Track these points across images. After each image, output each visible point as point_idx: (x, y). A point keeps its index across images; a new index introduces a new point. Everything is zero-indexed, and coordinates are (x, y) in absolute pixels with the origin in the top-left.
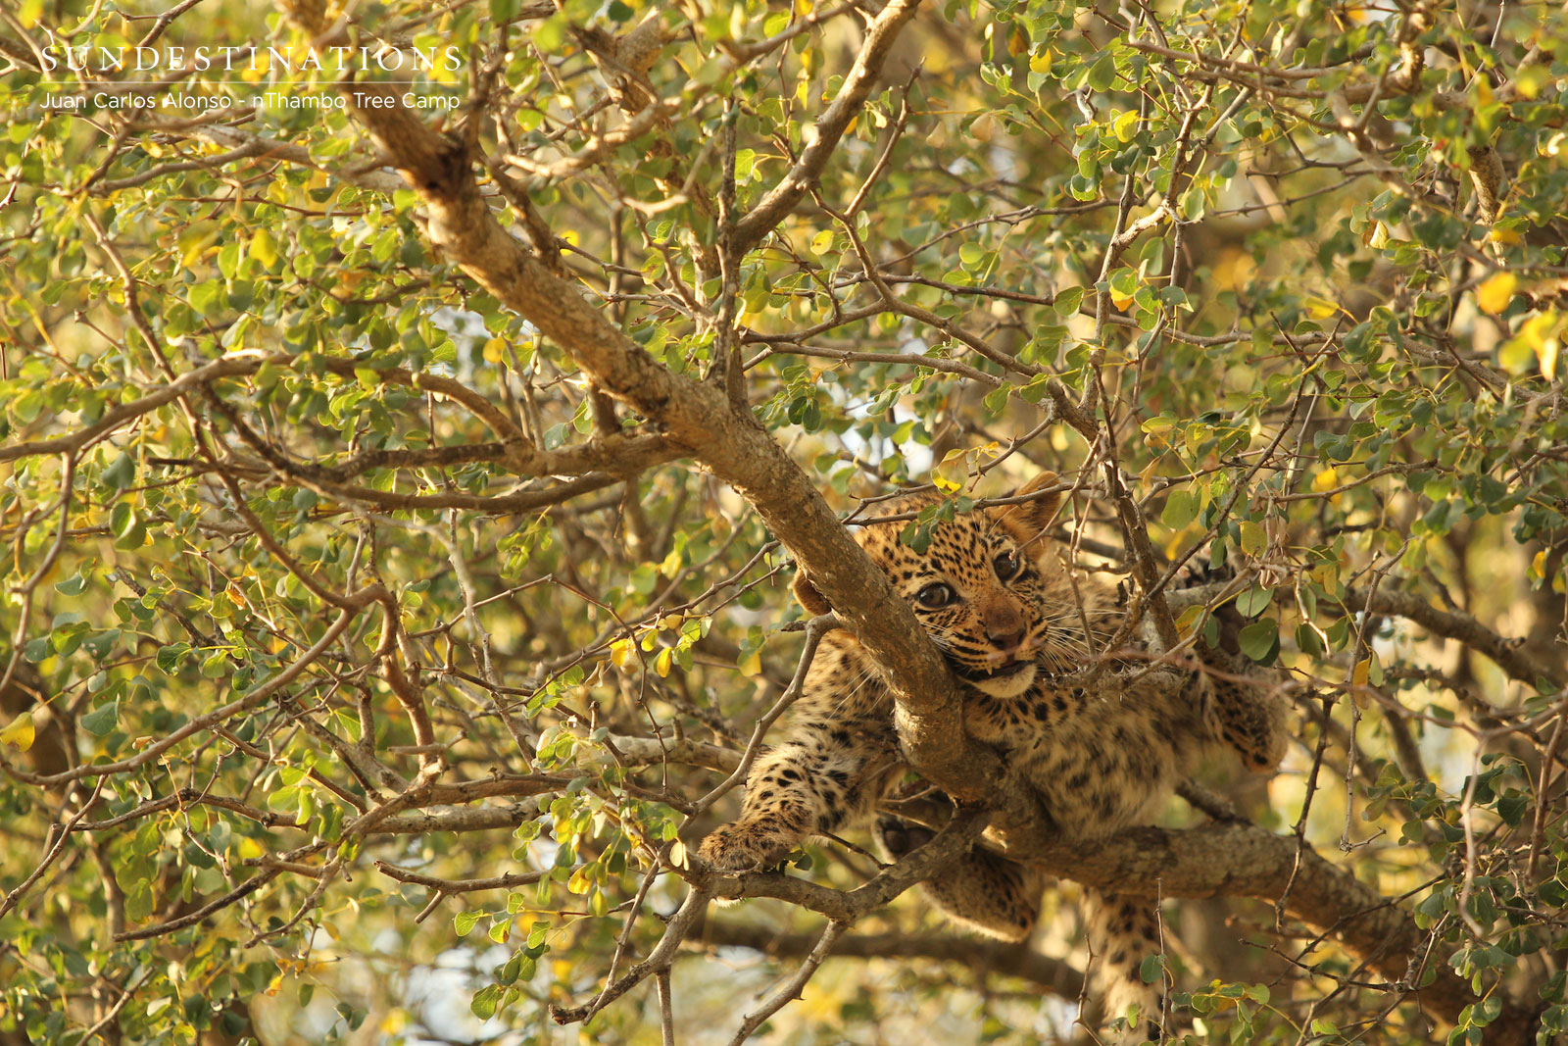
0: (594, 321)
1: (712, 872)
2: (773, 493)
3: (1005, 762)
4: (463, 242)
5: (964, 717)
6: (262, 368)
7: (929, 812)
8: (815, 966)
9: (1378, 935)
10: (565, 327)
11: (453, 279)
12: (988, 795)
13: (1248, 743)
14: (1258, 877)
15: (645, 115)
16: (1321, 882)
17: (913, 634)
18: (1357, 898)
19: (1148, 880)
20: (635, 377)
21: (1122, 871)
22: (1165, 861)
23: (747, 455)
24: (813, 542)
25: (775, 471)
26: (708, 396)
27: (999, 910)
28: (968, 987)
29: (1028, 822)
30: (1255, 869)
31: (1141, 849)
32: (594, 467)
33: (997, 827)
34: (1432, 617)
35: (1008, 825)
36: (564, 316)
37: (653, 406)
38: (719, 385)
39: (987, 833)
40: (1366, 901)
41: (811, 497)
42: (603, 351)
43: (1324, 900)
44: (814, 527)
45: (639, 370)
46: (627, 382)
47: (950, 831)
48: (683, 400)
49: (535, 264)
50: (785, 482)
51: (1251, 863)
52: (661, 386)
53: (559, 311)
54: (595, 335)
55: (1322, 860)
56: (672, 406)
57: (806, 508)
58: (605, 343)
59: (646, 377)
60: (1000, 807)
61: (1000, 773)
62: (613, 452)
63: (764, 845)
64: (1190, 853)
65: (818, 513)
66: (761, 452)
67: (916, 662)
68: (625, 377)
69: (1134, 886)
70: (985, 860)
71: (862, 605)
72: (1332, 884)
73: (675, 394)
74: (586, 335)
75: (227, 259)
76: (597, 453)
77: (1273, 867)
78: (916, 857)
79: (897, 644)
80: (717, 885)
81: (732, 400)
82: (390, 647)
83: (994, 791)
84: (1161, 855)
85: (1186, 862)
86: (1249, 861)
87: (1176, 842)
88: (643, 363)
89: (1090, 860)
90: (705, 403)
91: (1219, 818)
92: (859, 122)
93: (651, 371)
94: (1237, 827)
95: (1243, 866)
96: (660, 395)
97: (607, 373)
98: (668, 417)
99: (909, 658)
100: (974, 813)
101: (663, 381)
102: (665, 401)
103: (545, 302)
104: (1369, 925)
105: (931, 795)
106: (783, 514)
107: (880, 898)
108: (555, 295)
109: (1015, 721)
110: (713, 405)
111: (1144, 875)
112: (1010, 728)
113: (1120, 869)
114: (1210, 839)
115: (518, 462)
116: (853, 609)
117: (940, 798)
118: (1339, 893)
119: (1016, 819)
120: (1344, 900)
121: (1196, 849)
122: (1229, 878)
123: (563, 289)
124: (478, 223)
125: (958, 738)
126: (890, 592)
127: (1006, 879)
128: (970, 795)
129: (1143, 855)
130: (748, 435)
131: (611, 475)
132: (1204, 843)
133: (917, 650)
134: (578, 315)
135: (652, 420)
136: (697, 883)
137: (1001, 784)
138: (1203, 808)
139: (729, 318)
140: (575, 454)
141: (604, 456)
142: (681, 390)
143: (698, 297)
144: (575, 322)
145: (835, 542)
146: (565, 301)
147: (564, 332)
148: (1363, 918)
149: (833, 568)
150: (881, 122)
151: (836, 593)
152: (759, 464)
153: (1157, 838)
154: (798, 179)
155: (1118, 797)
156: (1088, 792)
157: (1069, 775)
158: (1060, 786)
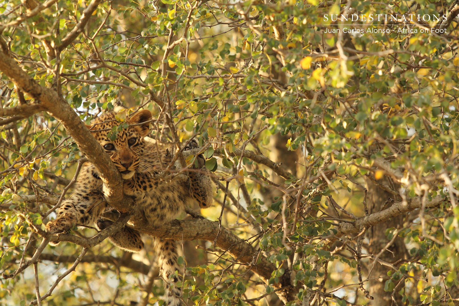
0: (19, 71)
1: (50, 234)
2: (69, 122)
3: (135, 201)
5: (123, 188)
7: (111, 216)
8: (79, 261)
9: (240, 250)
12: (129, 210)
13: (201, 199)
14: (206, 234)
15: (36, 10)
16: (224, 235)
17: (109, 163)
18: (234, 239)
19: (174, 235)
20: (31, 87)
21: (167, 233)
22: (179, 229)
23: (63, 110)
24: (81, 136)
25: (70, 115)
26: (52, 93)
27: (133, 245)
29: (140, 218)
30: (205, 231)
31: (172, 226)
32: (18, 114)
33: (131, 221)
34: (255, 158)
35: (135, 220)
36: (11, 69)
37: (36, 95)
38: (55, 90)
39: (129, 222)
40: (237, 240)
41: (80, 123)
42: (22, 79)
43: (225, 240)
44: (81, 132)
45: (32, 85)
46: (29, 89)
47: (118, 221)
48: (45, 94)
50: (73, 118)
51: (204, 230)
52: (39, 90)
53: (9, 67)
54: (20, 75)
55: (225, 229)
56: (42, 96)
57: (79, 126)
58: (22, 77)
59: (34, 87)
60: (133, 214)
61: (133, 204)
62: (24, 109)
63: (62, 225)
64: (186, 227)
65: (82, 127)
66: (66, 110)
67: (110, 172)
68: (28, 87)
69: (170, 237)
70: (128, 230)
71: (95, 155)
72: (227, 235)
73: (43, 92)
74: (17, 75)
76: (19, 110)
77: (210, 231)
78: (108, 229)
79: (105, 166)
80: (51, 238)
81: (59, 95)
83: (131, 209)
84: (178, 227)
85: (185, 229)
86: (203, 229)
87: (183, 224)
88: (34, 83)
89: (158, 229)
90: (51, 95)
91: (195, 217)
92: (98, 11)
93: (36, 85)
94: (200, 219)
95: (202, 230)
96: (38, 92)
97: (23, 86)
98: (41, 99)
99: (108, 170)
100: (125, 216)
101: (39, 88)
102: (40, 94)
103: (5, 64)
104: (238, 247)
106: (72, 128)
107: (98, 241)
108: (8, 63)
109: (137, 190)
110: (54, 95)
111: (173, 233)
112: (136, 192)
113: (166, 232)
114: (192, 223)
116: (92, 156)
117: (114, 212)
118: (229, 238)
119: (137, 218)
120: (230, 240)
121: (188, 226)
122: (198, 234)
123: (11, 61)
125: (121, 194)
126: (103, 151)
127: (135, 236)
128: (124, 210)
129: (173, 228)
130: (63, 105)
131: (23, 116)
132: (190, 224)
133: (110, 168)
134: (15, 69)
135: (35, 100)
136: (45, 237)
137: (133, 207)
138: (190, 214)
139: (58, 70)
140: (12, 110)
141: (21, 110)
142: (44, 91)
143: (48, 64)
144: (14, 70)
145: (87, 136)
146: (11, 64)
147: (10, 73)
148: (235, 245)
149: (87, 143)
150: (104, 11)
151: (87, 151)
152: (66, 113)
153: (176, 223)
154: (78, 28)
155: (165, 216)
156: (156, 213)
157: (151, 208)
158: (148, 211)
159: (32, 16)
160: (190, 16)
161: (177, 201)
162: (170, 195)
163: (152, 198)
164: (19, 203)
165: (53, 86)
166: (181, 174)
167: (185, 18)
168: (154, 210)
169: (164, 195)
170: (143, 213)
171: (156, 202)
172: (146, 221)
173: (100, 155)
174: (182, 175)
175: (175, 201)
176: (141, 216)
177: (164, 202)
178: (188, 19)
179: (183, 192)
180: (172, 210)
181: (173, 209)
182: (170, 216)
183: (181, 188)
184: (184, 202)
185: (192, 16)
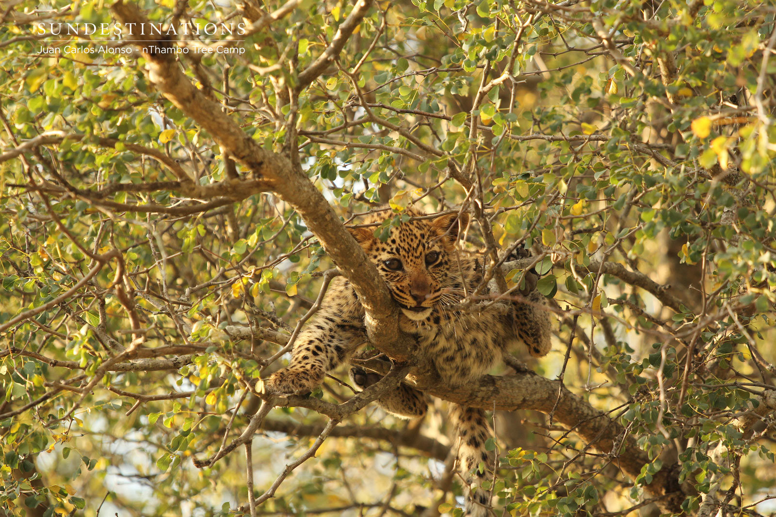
0: (229, 123)
2: (311, 209)
3: (418, 342)
4: (167, 83)
5: (399, 321)
6: (64, 142)
7: (378, 366)
8: (322, 441)
9: (596, 429)
10: (214, 126)
11: (159, 100)
12: (409, 358)
13: (531, 340)
14: (538, 400)
15: (259, 23)
16: (569, 403)
17: (376, 279)
18: (586, 411)
19: (484, 401)
20: (247, 151)
21: (472, 396)
22: (493, 392)
23: (299, 190)
24: (329, 233)
25: (312, 198)
26: (282, 161)
27: (409, 411)
28: (389, 452)
29: (428, 372)
30: (537, 396)
31: (481, 386)
32: (224, 195)
33: (412, 374)
34: (626, 275)
35: (418, 373)
36: (214, 120)
37: (256, 166)
38: (287, 156)
39: (408, 377)
40: (590, 413)
41: (329, 211)
42: (232, 138)
43: (570, 412)
44: (330, 226)
45: (249, 147)
46: (243, 154)
47: (390, 376)
48: (270, 163)
49: (201, 94)
50: (317, 204)
51: (535, 393)
52: (260, 156)
53: (211, 118)
54: (228, 130)
55: (570, 392)
56: (264, 166)
57: (327, 217)
58: (233, 134)
59: (252, 152)
60: (414, 365)
61: (415, 348)
62: (234, 188)
64: (505, 388)
65: (332, 219)
66: (306, 189)
68: (242, 151)
69: (477, 404)
70: (406, 389)
71: (352, 265)
72: (574, 404)
73: (266, 160)
74: (224, 130)
75: (49, 87)
76: (226, 188)
77: (546, 396)
78: (373, 388)
79: (368, 284)
80: (276, 401)
81: (293, 163)
82: (120, 281)
83: (412, 356)
84: (492, 389)
85: (503, 392)
86: (534, 392)
87: (499, 383)
88: (251, 144)
89: (457, 391)
90: (281, 165)
91: (520, 371)
92: (362, 27)
93: (255, 148)
94: (528, 376)
95: (531, 395)
96: (259, 160)
97: (234, 149)
98: (262, 171)
99: (374, 291)
100: (402, 367)
101: (261, 154)
102: (261, 163)
103: (204, 113)
104: (592, 424)
105: (380, 358)
106: (315, 219)
107: (355, 408)
108: (210, 110)
109: (423, 324)
110: (284, 166)
111: (483, 398)
112: (421, 327)
113: (471, 395)
114: (515, 381)
115: (187, 191)
116: (347, 267)
117: (385, 358)
118: (577, 409)
119: (422, 371)
120: (580, 412)
121: (508, 386)
122: (524, 400)
123: (214, 107)
124: (174, 74)
125: (396, 330)
126: (366, 259)
127: (415, 397)
128: (400, 358)
129: (482, 388)
130: (301, 181)
131: (232, 198)
132: (512, 384)
133: (378, 287)
134: (221, 120)
135: (254, 173)
136: (266, 399)
137: (416, 353)
138: (512, 366)
139: (294, 123)
140: (216, 188)
141: (229, 189)
142: (269, 159)
143: (277, 111)
144: (219, 123)
145: (340, 234)
146: (215, 113)
147: (213, 127)
148: (589, 421)
149: (338, 246)
150: (373, 29)
151: (339, 259)
152: (305, 195)
153: (489, 380)
154: (329, 55)
155: (469, 369)
156: (454, 365)
157: (445, 355)
158: (440, 360)
159: (251, 33)
160: (519, 39)
161: (491, 346)
162: (480, 336)
163: (447, 339)
164: (223, 343)
165: (284, 149)
166: (498, 302)
167: (510, 41)
168: (451, 359)
169: (469, 337)
170: (433, 363)
171: (455, 347)
172: (436, 377)
173: (360, 265)
174: (500, 305)
175: (487, 347)
176: (428, 367)
177: (467, 347)
178: (515, 44)
179: (502, 333)
180: (481, 361)
181: (484, 359)
182: (476, 371)
183: (499, 326)
184: (503, 349)
185: (523, 39)
